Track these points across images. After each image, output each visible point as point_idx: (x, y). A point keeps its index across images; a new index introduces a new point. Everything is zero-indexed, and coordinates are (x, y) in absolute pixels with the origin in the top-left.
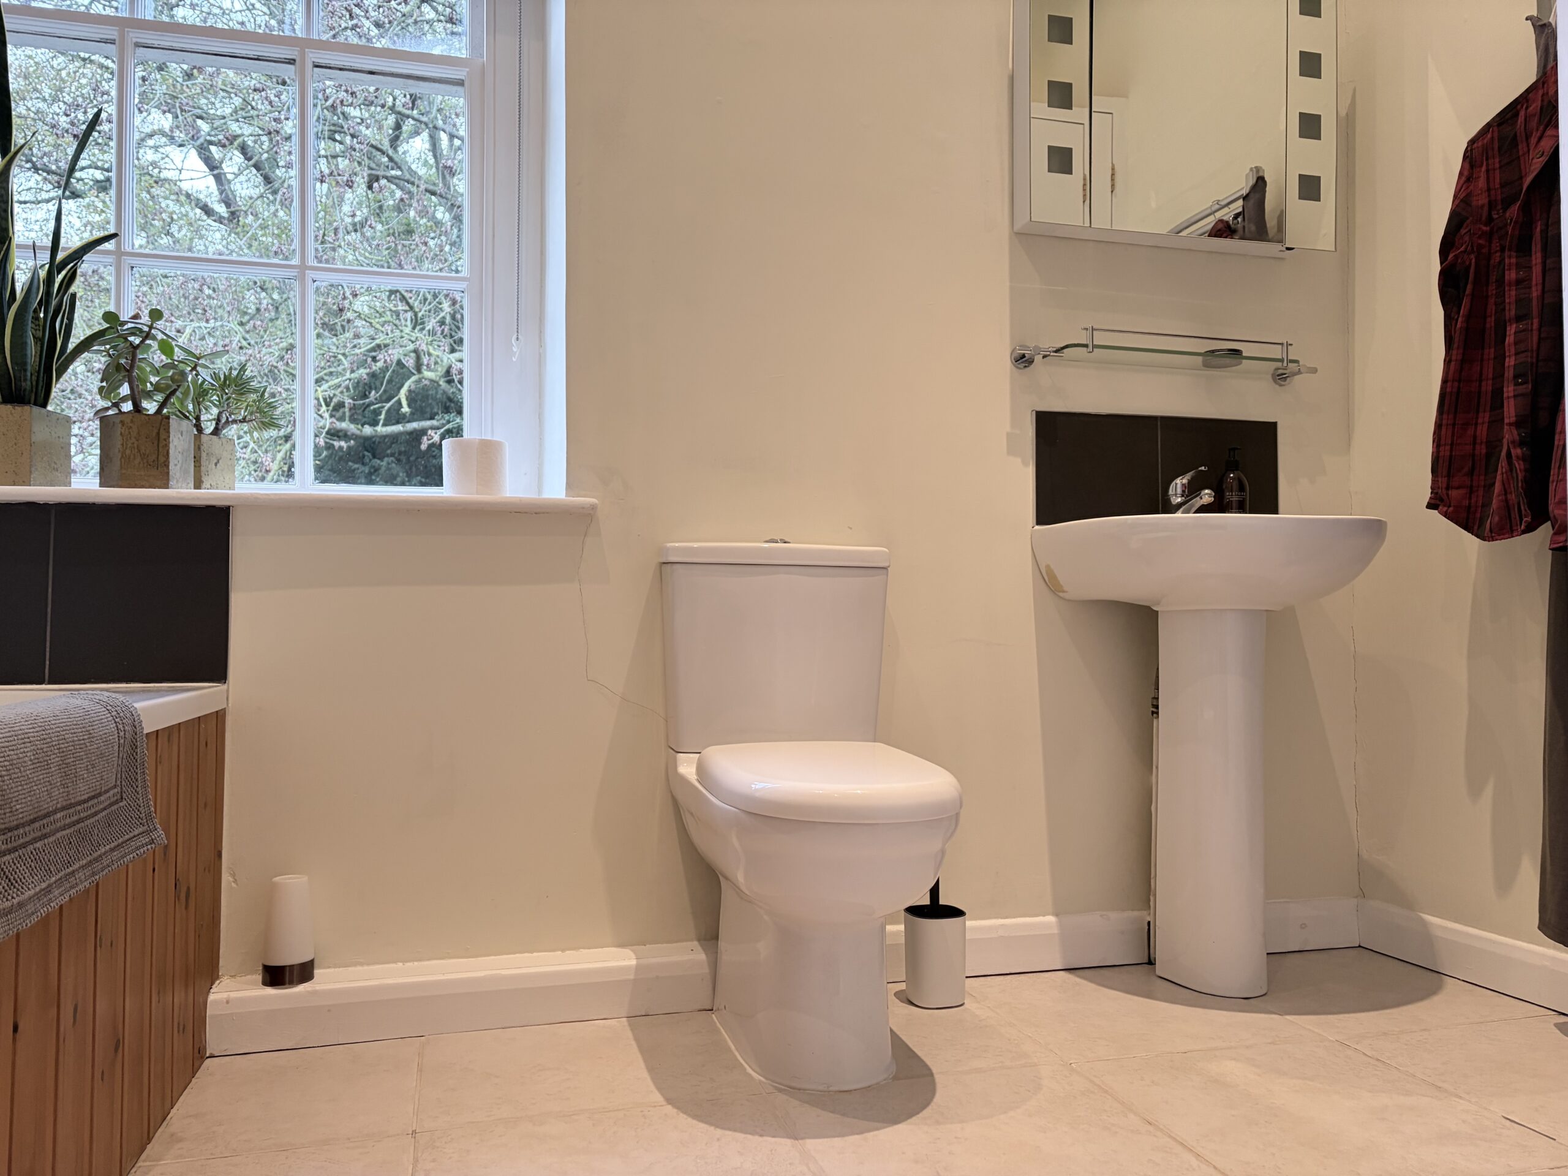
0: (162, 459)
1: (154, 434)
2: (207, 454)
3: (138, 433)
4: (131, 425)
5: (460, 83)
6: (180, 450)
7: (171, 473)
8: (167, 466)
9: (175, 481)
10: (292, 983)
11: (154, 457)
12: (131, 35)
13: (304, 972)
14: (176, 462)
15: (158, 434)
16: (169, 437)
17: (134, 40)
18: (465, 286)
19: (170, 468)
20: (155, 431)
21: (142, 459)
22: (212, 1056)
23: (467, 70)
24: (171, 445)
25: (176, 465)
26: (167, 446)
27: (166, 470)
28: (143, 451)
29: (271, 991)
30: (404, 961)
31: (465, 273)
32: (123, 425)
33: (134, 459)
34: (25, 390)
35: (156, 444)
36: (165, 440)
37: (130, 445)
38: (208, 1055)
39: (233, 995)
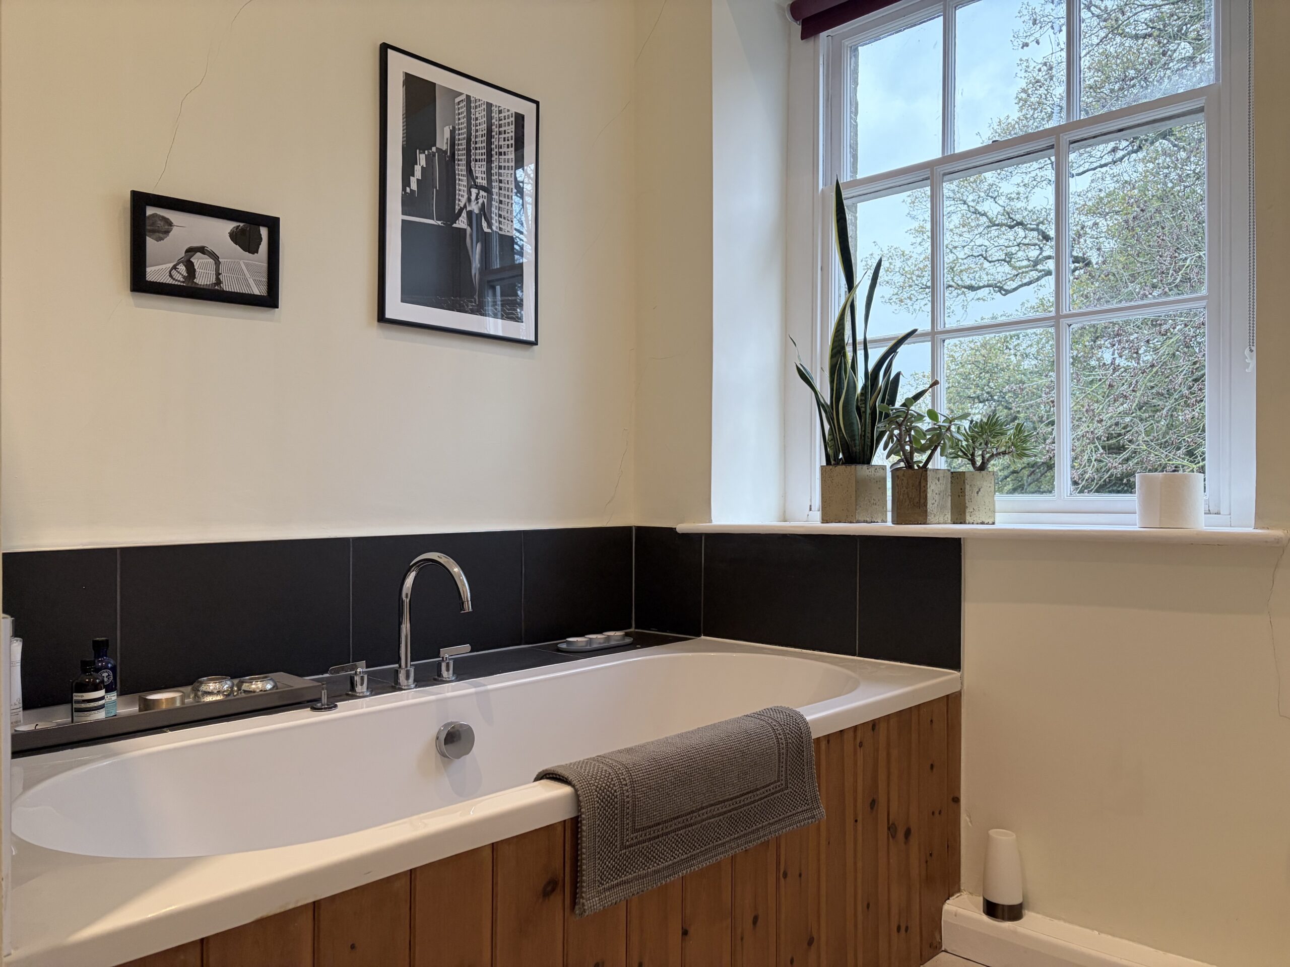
0: (922, 501)
1: (917, 483)
2: (971, 486)
3: (908, 483)
4: (903, 478)
5: (1201, 110)
6: (937, 492)
7: (929, 510)
8: (926, 506)
9: (932, 516)
10: (1004, 919)
11: (917, 500)
12: (939, 170)
13: (1014, 913)
14: (934, 501)
15: (920, 482)
16: (927, 484)
17: (942, 172)
18: (1205, 304)
19: (928, 507)
20: (918, 481)
21: (910, 502)
22: (946, 951)
23: (1205, 97)
24: (929, 490)
25: (933, 504)
26: (925, 491)
27: (925, 509)
28: (910, 496)
29: (985, 918)
30: (1100, 932)
31: (1204, 291)
32: (898, 478)
33: (905, 502)
34: (856, 452)
35: (918, 490)
36: (924, 487)
37: (902, 492)
38: (943, 949)
39: (960, 911)
